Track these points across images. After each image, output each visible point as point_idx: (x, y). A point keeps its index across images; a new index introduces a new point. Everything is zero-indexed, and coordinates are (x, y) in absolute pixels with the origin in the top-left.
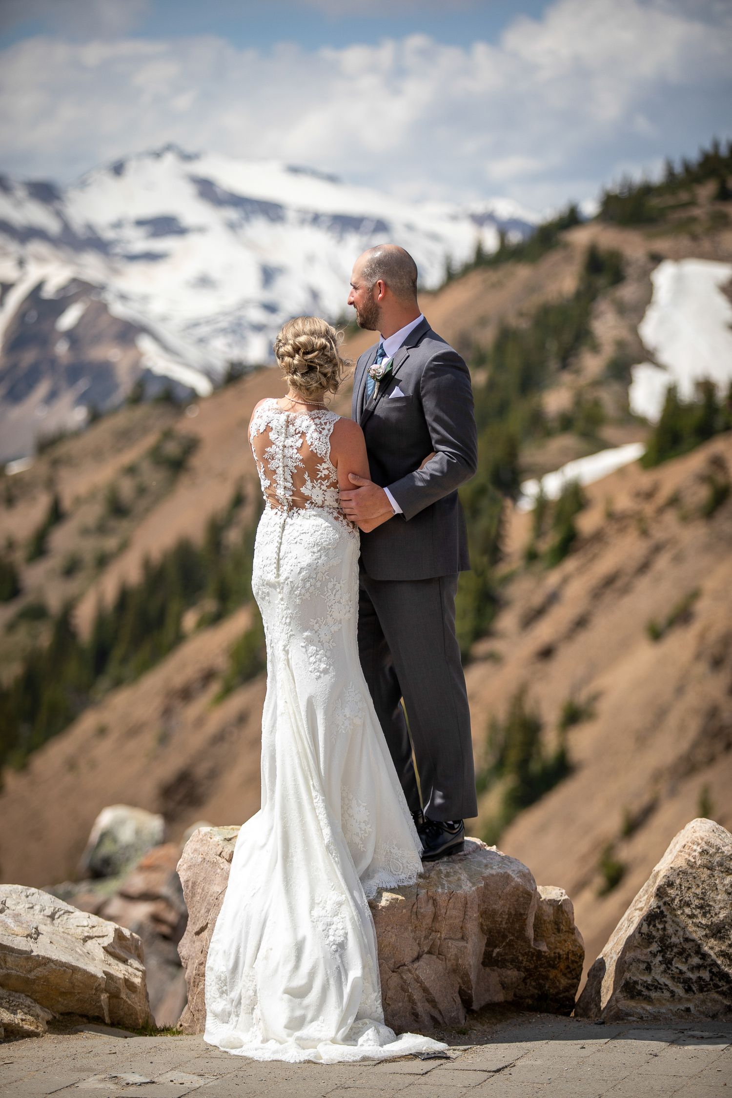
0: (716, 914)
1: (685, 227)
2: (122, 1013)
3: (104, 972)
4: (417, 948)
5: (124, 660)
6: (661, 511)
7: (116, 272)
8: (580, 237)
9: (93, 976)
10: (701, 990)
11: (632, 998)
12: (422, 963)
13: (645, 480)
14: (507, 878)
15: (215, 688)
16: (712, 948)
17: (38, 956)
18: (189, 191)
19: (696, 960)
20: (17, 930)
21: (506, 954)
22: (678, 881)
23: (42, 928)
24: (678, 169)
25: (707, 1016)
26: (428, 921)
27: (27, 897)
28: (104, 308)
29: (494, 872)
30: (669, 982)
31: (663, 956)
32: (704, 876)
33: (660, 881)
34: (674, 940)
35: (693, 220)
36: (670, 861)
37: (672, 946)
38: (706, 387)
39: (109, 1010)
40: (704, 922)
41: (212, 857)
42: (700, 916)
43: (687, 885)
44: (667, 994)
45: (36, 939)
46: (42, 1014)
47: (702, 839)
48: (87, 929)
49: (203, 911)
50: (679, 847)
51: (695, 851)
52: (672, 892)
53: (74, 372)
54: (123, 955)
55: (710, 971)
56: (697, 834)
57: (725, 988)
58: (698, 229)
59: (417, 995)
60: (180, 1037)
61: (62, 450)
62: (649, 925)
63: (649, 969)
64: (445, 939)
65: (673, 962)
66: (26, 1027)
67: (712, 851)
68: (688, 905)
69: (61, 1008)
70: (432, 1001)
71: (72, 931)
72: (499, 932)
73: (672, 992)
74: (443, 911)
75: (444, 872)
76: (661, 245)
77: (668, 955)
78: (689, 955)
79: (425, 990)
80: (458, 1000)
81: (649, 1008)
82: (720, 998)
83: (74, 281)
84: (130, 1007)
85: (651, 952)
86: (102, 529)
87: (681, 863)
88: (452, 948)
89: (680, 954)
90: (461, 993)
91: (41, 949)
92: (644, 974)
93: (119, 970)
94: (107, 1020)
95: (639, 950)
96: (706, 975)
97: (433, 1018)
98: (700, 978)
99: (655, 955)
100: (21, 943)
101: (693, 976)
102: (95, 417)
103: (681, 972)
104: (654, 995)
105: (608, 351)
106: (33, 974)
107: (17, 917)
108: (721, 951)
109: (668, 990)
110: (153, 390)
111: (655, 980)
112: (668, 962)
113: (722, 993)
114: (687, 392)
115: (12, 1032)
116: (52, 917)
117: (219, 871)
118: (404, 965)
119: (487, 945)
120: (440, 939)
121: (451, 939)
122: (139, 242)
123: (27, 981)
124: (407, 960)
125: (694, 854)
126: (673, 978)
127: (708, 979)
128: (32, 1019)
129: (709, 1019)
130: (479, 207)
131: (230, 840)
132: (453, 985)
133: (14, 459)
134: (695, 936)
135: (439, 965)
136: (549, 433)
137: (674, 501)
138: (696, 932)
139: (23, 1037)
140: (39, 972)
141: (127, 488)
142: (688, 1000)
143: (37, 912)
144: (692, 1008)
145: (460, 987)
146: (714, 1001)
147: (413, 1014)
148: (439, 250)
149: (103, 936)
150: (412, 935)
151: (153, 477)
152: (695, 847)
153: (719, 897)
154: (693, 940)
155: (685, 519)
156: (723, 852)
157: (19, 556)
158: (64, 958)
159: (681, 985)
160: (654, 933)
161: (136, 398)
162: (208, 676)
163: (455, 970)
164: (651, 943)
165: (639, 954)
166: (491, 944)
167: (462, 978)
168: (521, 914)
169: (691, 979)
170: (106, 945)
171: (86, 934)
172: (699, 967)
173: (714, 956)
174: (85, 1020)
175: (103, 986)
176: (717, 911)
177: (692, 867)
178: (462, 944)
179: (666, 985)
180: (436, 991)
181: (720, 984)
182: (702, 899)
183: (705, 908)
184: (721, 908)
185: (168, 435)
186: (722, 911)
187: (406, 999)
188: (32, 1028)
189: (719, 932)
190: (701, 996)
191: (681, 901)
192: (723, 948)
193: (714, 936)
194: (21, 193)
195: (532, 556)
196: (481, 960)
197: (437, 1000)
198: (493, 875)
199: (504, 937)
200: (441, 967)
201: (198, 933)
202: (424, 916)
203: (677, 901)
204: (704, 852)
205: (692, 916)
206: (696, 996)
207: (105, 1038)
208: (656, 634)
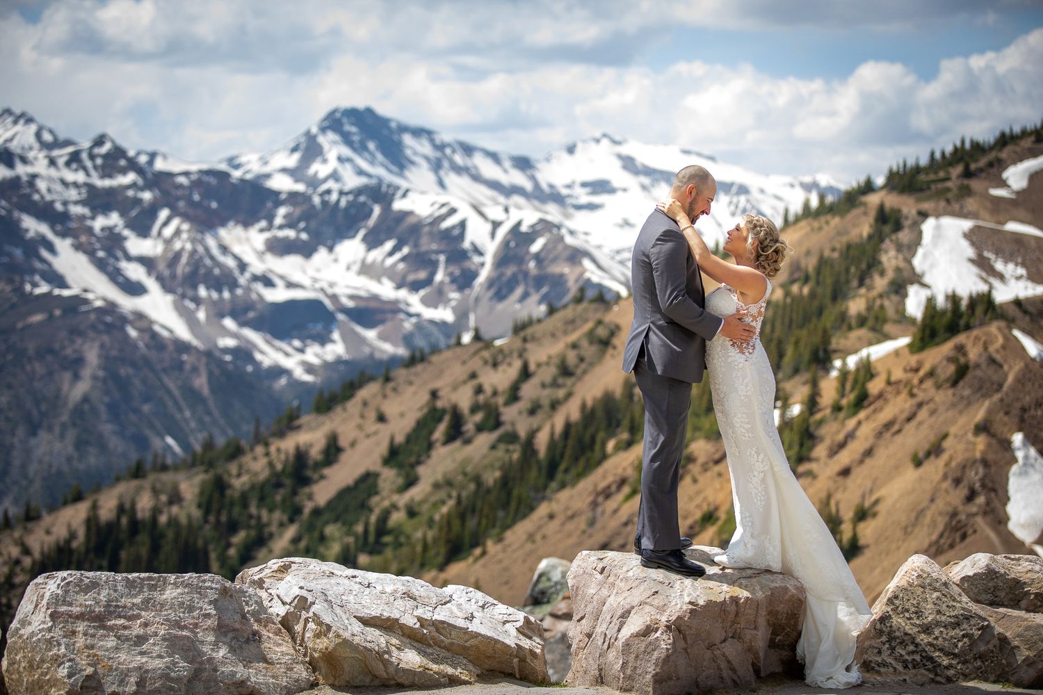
0: (926, 618)
1: (942, 194)
2: (527, 672)
3: (516, 644)
4: (724, 634)
5: (566, 471)
6: (921, 381)
7: (567, 216)
8: (873, 199)
9: (509, 646)
10: (914, 667)
11: (868, 671)
12: (727, 644)
13: (913, 360)
14: (786, 589)
15: (626, 490)
16: (922, 640)
17: (472, 631)
18: (618, 164)
19: (911, 648)
20: (460, 614)
21: (784, 641)
22: (901, 595)
23: (475, 614)
24: (938, 155)
25: (917, 685)
26: (732, 616)
27: (467, 593)
28: (561, 239)
29: (777, 585)
30: (893, 662)
31: (890, 645)
32: (919, 592)
33: (889, 595)
34: (897, 634)
35: (948, 190)
36: (896, 582)
37: (895, 638)
38: (954, 299)
39: (519, 670)
40: (917, 623)
41: (589, 570)
42: (915, 618)
43: (907, 598)
44: (891, 670)
45: (471, 621)
46: (473, 670)
47: (918, 567)
48: (505, 616)
49: (582, 606)
50: (903, 573)
51: (913, 575)
52: (896, 602)
53: (539, 281)
54: (529, 634)
55: (921, 655)
56: (915, 565)
57: (930, 667)
58: (949, 195)
59: (723, 665)
60: (565, 688)
61: (529, 331)
62: (881, 624)
63: (880, 652)
64: (743, 628)
65: (896, 649)
66: (463, 678)
67: (925, 576)
68: (907, 611)
69: (487, 667)
70: (733, 670)
71: (496, 617)
72: (780, 626)
73: (895, 668)
74: (742, 610)
75: (744, 584)
76: (926, 206)
77: (893, 644)
78: (907, 644)
79: (729, 662)
80: (751, 669)
81: (878, 678)
82: (927, 673)
83: (541, 221)
84: (533, 668)
85: (881, 642)
86: (555, 384)
87: (904, 583)
88: (748, 635)
89: (901, 643)
90: (753, 664)
91: (475, 627)
92: (876, 656)
93: (526, 643)
94: (517, 676)
95: (873, 640)
96: (918, 658)
97: (733, 680)
98: (913, 659)
99: (884, 644)
100: (461, 623)
101: (909, 658)
102: (552, 311)
103: (901, 655)
104: (882, 670)
105: (890, 274)
106: (468, 643)
107: (459, 606)
108: (928, 642)
109: (892, 667)
110: (590, 294)
111: (883, 660)
112: (893, 649)
113: (928, 670)
114: (941, 301)
115: (454, 680)
116: (483, 607)
117: (594, 579)
118: (715, 645)
119: (772, 634)
120: (740, 628)
121: (747, 628)
122: (584, 197)
123: (464, 648)
124: (717, 642)
125: (913, 577)
126: (896, 659)
127: (919, 660)
128: (467, 673)
129: (919, 687)
130: (807, 179)
131: (602, 559)
132: (747, 660)
133: (498, 338)
134: (910, 632)
135: (739, 646)
136: (850, 328)
137: (931, 374)
138: (912, 629)
139: (461, 684)
140: (472, 642)
141: (572, 357)
142: (905, 674)
143: (472, 603)
144: (908, 679)
145: (753, 661)
146: (922, 674)
147: (721, 677)
148: (781, 207)
149: (516, 621)
150: (721, 625)
151: (589, 350)
152: (913, 573)
153: (928, 606)
154: (910, 635)
155: (938, 387)
156: (932, 577)
157: (500, 400)
158: (490, 634)
159: (901, 664)
160: (884, 629)
161: (579, 299)
162: (623, 482)
163: (750, 649)
164: (882, 636)
165: (873, 642)
166: (774, 633)
167: (754, 655)
168: (795, 614)
169: (907, 660)
170: (518, 626)
171: (505, 619)
172: (913, 652)
173: (924, 646)
174: (503, 675)
175: (515, 653)
176: (927, 615)
177: (911, 586)
178: (756, 632)
179: (891, 664)
180: (736, 663)
181: (927, 664)
182: (917, 607)
183: (919, 613)
184: (929, 614)
185: (600, 322)
186: (930, 616)
187: (716, 667)
188: (467, 679)
189: (928, 629)
190: (914, 671)
191: (902, 608)
192: (930, 640)
193: (924, 632)
194: (507, 164)
195: (837, 408)
196: (768, 644)
197: (736, 669)
198: (776, 587)
199: (784, 629)
200: (740, 648)
201: (579, 621)
202: (729, 613)
203: (900, 608)
204: (919, 576)
205: (909, 619)
206: (911, 671)
207: (515, 687)
208: (918, 463)
